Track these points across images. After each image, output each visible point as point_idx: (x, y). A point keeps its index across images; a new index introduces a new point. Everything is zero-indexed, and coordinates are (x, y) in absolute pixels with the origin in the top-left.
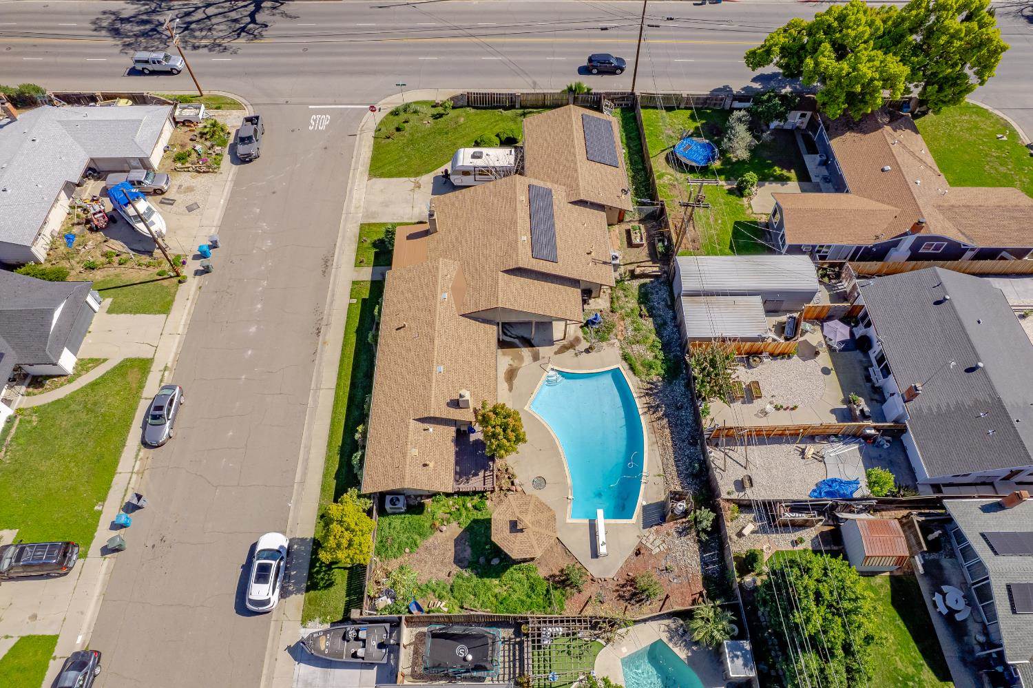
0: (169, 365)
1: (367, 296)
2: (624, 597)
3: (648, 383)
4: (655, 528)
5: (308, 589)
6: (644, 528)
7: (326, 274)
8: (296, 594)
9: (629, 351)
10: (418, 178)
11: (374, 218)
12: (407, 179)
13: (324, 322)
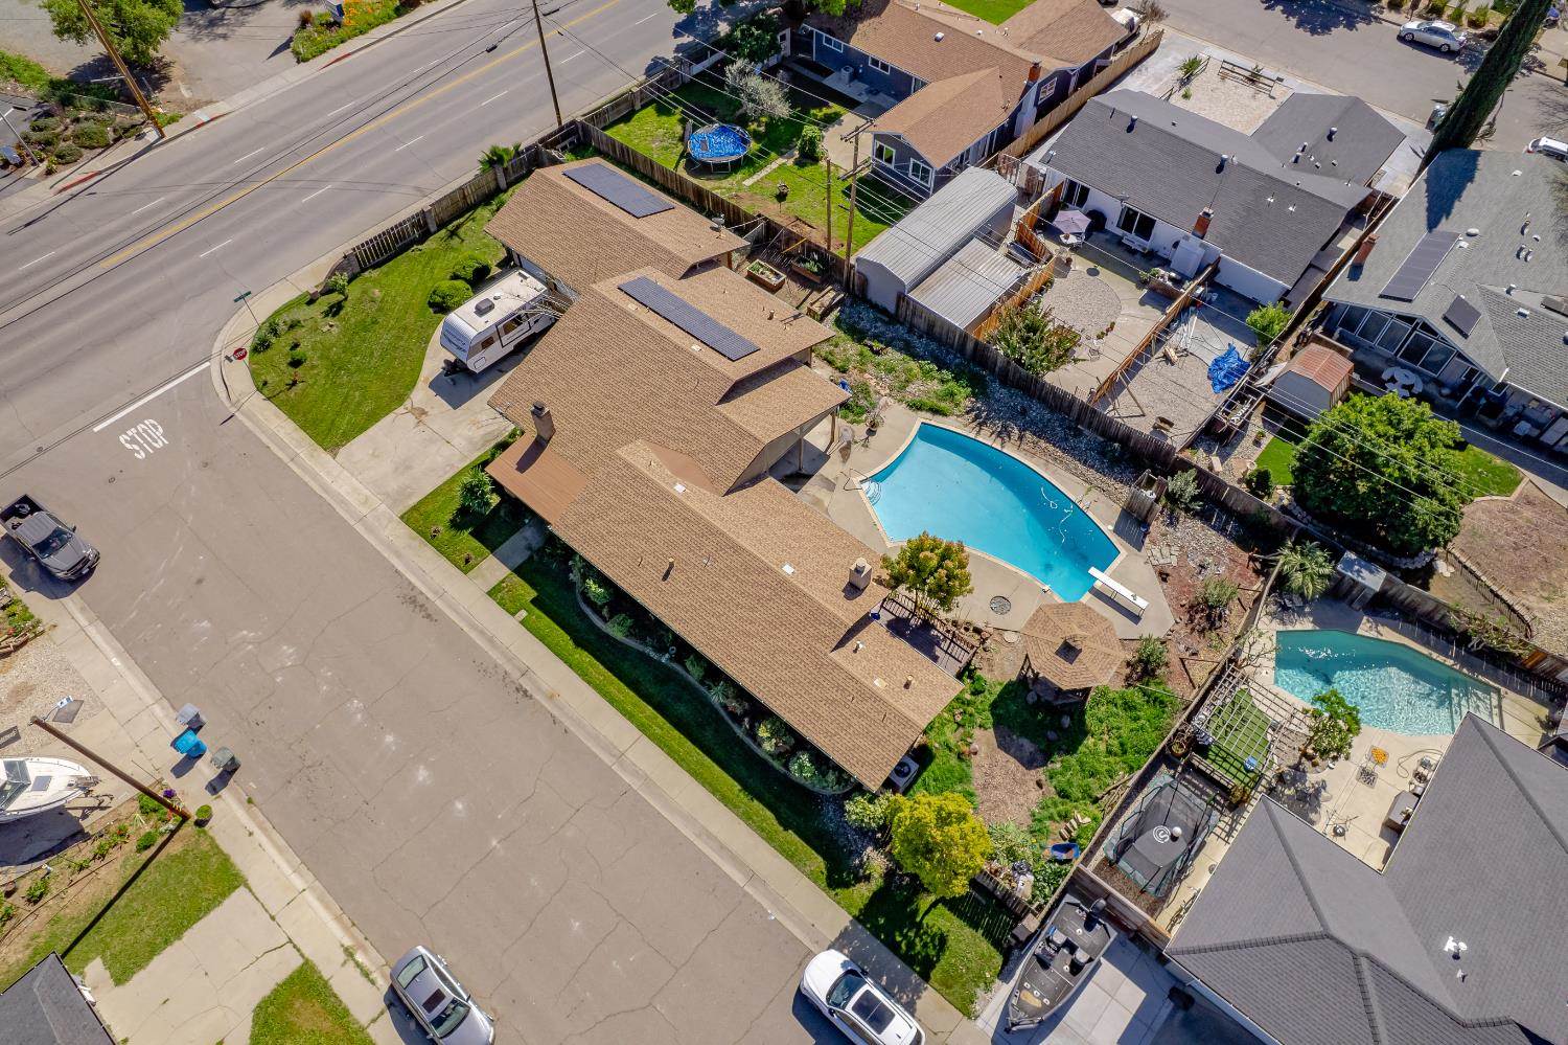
0: (348, 942)
1: (533, 594)
2: (1204, 629)
3: (968, 413)
4: (1147, 540)
5: (926, 977)
6: (1139, 550)
7: (435, 617)
8: (919, 998)
9: (909, 398)
10: (408, 403)
11: (410, 496)
12: (391, 416)
13: (515, 675)
